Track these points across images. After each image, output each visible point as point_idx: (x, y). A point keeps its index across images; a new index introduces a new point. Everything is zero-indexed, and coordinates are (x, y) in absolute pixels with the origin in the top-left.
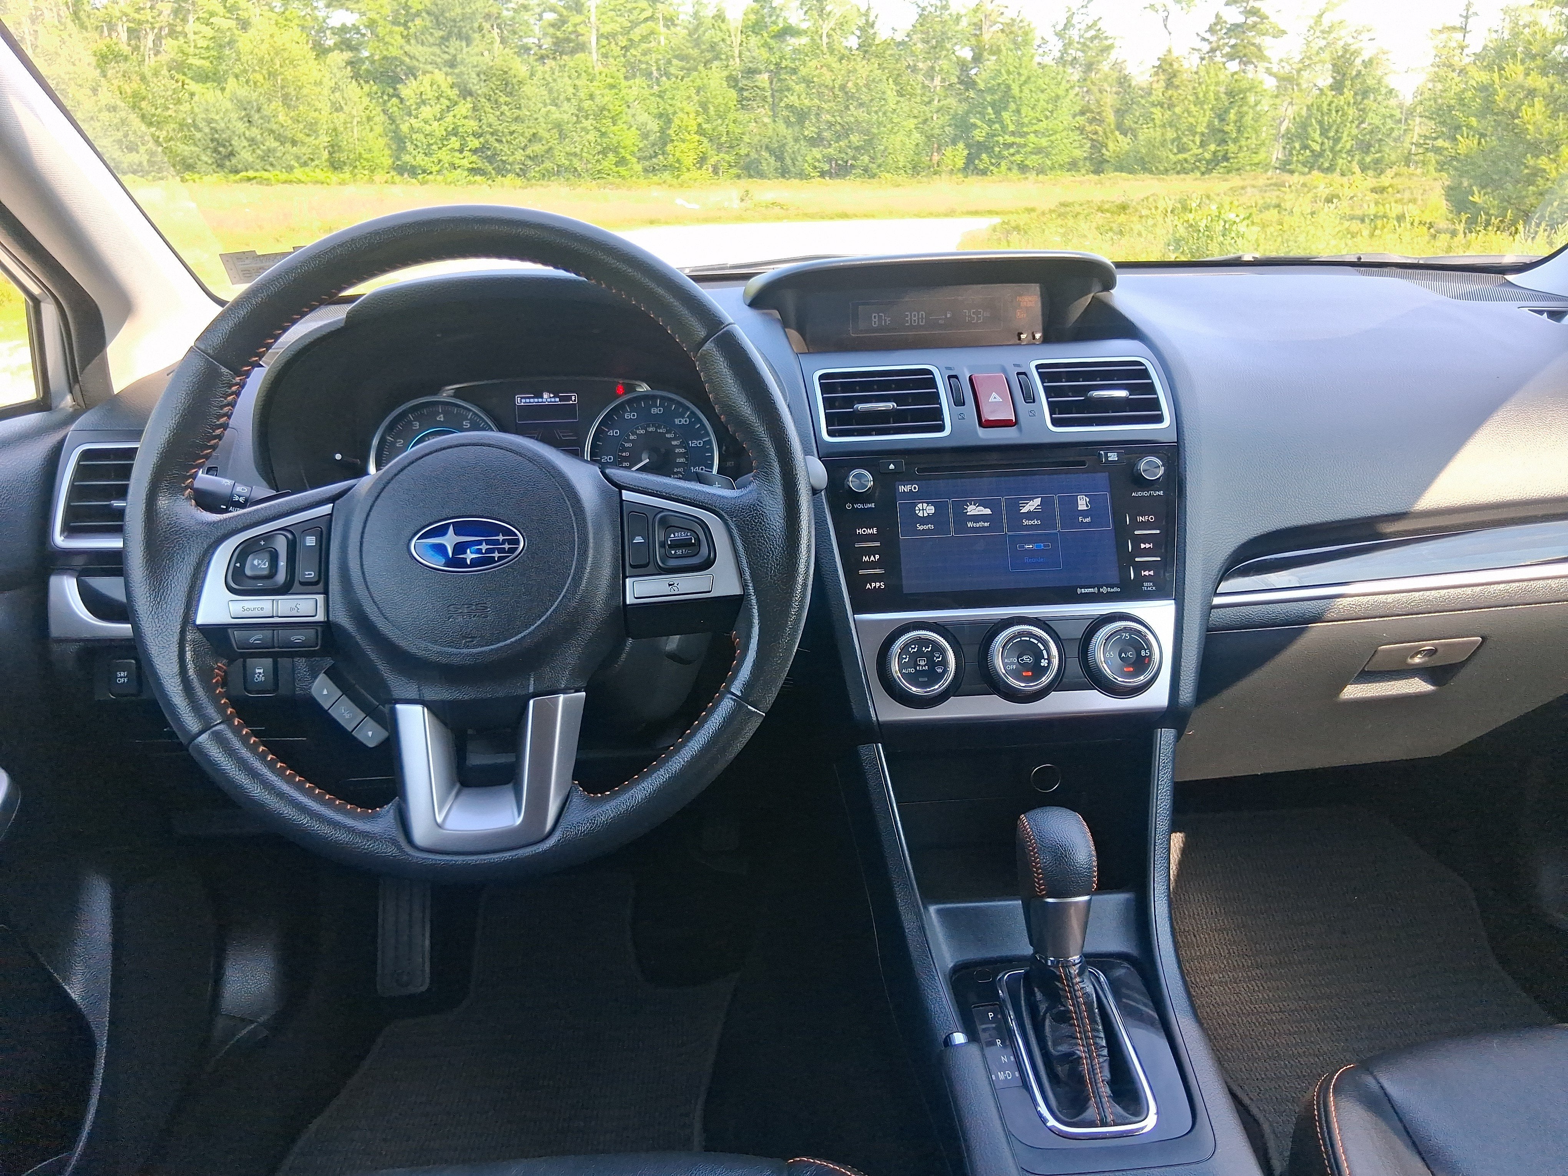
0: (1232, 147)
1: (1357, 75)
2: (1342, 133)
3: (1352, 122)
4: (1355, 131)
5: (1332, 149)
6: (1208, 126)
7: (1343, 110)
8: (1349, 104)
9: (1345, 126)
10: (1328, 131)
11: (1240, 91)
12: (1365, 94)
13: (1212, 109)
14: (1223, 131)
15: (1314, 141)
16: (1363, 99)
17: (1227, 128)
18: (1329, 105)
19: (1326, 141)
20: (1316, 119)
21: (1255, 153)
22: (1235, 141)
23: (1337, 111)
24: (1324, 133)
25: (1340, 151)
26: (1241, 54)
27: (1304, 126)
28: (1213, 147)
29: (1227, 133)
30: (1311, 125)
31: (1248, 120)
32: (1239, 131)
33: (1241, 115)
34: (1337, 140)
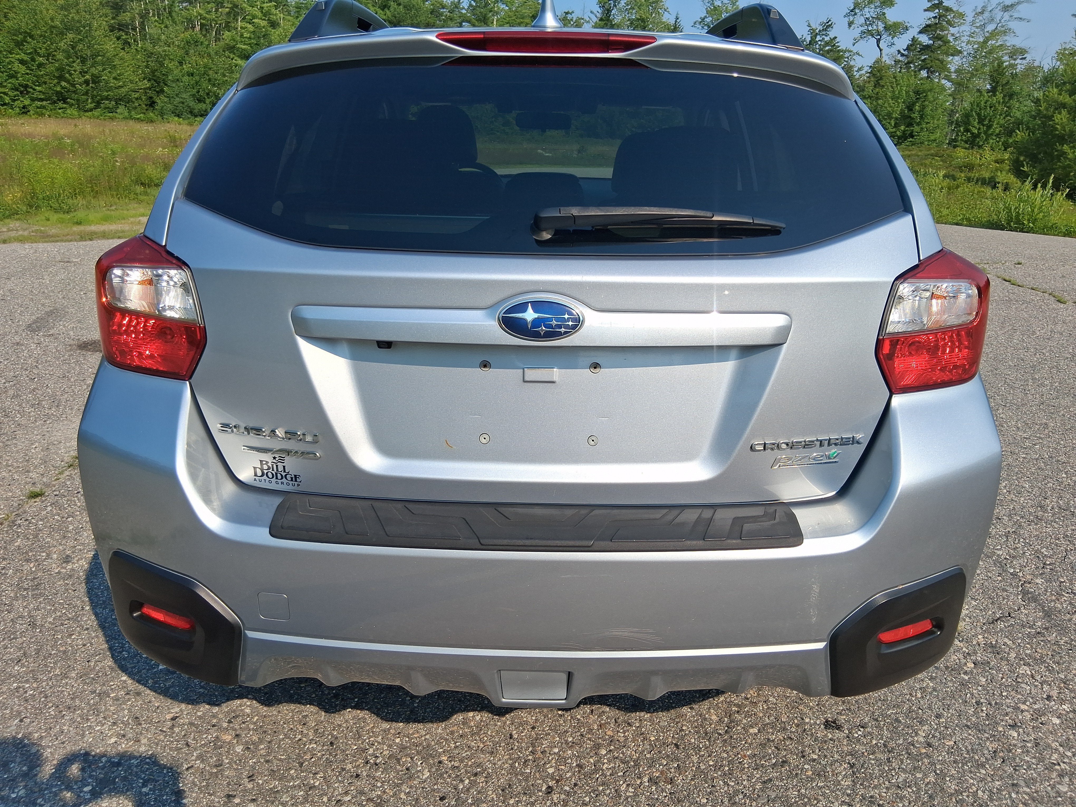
0: (916, 128)
1: (1007, 83)
2: (994, 122)
3: (1001, 115)
4: (1002, 122)
5: (985, 133)
6: (901, 113)
7: (995, 106)
8: (999, 102)
9: (996, 117)
10: (984, 120)
11: (924, 91)
12: (1011, 96)
13: (903, 102)
14: (910, 117)
15: (974, 127)
16: (1009, 100)
17: (913, 115)
18: (986, 103)
19: (982, 127)
20: (975, 112)
21: (932, 133)
22: (918, 124)
23: (991, 107)
24: (981, 122)
25: (992, 134)
26: (929, 66)
27: (967, 116)
28: (902, 128)
29: (913, 119)
30: (973, 116)
31: (928, 110)
32: (921, 117)
33: (923, 107)
34: (989, 127)
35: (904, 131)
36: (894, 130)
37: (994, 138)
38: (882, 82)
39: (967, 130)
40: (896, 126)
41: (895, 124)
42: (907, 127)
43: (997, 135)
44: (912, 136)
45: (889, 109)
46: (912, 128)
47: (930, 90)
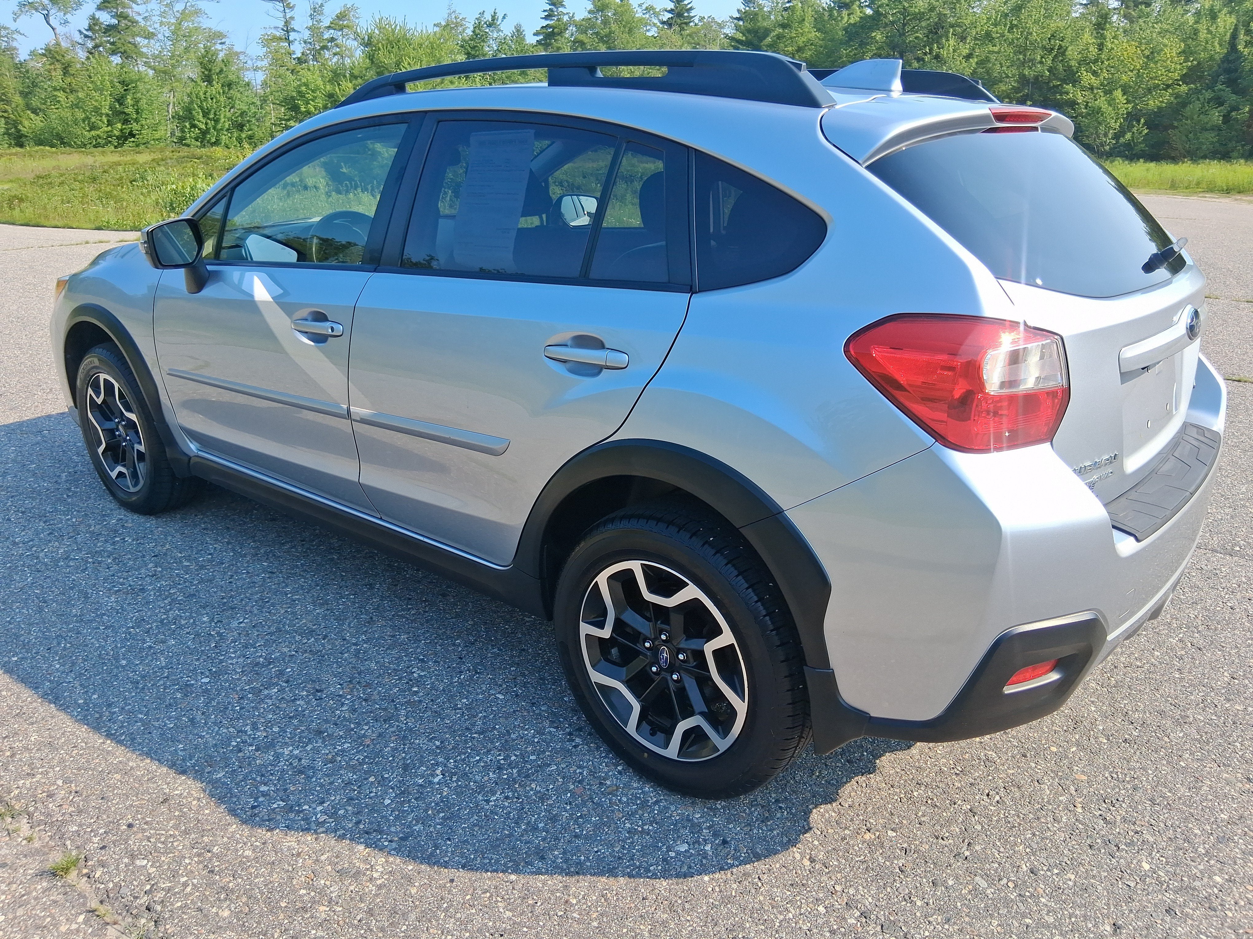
35: (121, 130)
36: (110, 128)
37: (225, 133)
38: (72, 71)
39: (194, 126)
40: (109, 123)
41: (108, 121)
42: (123, 124)
43: (228, 130)
44: (134, 136)
45: (96, 104)
46: (130, 126)
47: (139, 80)
